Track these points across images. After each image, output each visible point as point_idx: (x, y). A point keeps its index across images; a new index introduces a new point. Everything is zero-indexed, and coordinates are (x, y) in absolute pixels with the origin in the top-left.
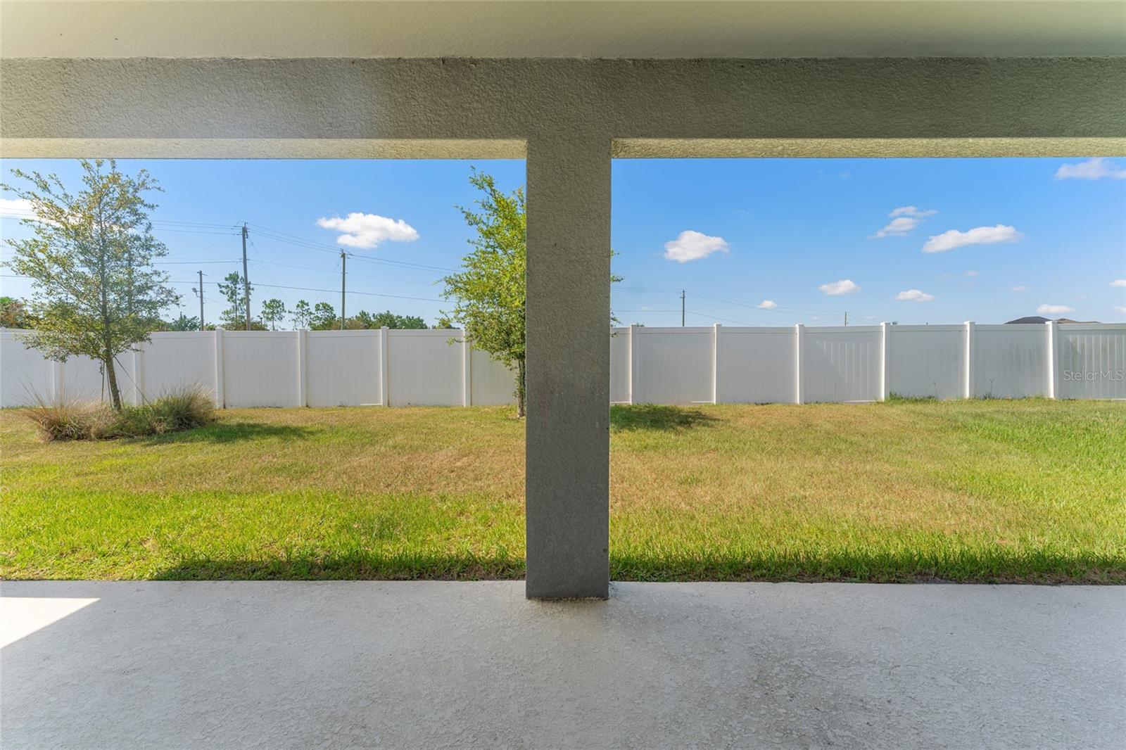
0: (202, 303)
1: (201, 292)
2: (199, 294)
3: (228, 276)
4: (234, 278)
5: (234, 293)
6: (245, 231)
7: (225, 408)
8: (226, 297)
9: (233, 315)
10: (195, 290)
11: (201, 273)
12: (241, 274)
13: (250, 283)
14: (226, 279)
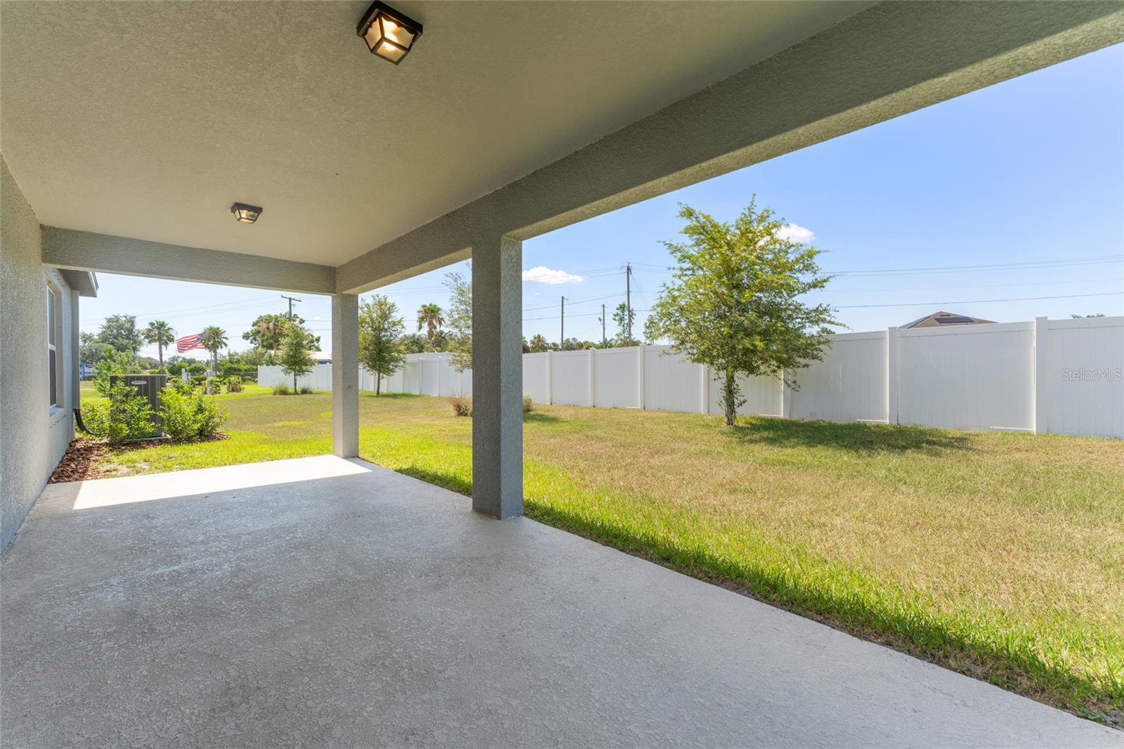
0: (604, 329)
1: (604, 320)
2: (602, 322)
3: (618, 306)
4: (622, 307)
5: (621, 319)
6: (629, 269)
7: (551, 404)
8: (617, 323)
9: (622, 337)
10: (600, 319)
11: (603, 306)
12: (626, 304)
13: (633, 310)
14: (618, 309)
